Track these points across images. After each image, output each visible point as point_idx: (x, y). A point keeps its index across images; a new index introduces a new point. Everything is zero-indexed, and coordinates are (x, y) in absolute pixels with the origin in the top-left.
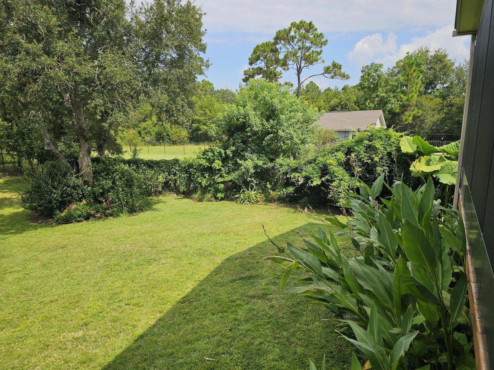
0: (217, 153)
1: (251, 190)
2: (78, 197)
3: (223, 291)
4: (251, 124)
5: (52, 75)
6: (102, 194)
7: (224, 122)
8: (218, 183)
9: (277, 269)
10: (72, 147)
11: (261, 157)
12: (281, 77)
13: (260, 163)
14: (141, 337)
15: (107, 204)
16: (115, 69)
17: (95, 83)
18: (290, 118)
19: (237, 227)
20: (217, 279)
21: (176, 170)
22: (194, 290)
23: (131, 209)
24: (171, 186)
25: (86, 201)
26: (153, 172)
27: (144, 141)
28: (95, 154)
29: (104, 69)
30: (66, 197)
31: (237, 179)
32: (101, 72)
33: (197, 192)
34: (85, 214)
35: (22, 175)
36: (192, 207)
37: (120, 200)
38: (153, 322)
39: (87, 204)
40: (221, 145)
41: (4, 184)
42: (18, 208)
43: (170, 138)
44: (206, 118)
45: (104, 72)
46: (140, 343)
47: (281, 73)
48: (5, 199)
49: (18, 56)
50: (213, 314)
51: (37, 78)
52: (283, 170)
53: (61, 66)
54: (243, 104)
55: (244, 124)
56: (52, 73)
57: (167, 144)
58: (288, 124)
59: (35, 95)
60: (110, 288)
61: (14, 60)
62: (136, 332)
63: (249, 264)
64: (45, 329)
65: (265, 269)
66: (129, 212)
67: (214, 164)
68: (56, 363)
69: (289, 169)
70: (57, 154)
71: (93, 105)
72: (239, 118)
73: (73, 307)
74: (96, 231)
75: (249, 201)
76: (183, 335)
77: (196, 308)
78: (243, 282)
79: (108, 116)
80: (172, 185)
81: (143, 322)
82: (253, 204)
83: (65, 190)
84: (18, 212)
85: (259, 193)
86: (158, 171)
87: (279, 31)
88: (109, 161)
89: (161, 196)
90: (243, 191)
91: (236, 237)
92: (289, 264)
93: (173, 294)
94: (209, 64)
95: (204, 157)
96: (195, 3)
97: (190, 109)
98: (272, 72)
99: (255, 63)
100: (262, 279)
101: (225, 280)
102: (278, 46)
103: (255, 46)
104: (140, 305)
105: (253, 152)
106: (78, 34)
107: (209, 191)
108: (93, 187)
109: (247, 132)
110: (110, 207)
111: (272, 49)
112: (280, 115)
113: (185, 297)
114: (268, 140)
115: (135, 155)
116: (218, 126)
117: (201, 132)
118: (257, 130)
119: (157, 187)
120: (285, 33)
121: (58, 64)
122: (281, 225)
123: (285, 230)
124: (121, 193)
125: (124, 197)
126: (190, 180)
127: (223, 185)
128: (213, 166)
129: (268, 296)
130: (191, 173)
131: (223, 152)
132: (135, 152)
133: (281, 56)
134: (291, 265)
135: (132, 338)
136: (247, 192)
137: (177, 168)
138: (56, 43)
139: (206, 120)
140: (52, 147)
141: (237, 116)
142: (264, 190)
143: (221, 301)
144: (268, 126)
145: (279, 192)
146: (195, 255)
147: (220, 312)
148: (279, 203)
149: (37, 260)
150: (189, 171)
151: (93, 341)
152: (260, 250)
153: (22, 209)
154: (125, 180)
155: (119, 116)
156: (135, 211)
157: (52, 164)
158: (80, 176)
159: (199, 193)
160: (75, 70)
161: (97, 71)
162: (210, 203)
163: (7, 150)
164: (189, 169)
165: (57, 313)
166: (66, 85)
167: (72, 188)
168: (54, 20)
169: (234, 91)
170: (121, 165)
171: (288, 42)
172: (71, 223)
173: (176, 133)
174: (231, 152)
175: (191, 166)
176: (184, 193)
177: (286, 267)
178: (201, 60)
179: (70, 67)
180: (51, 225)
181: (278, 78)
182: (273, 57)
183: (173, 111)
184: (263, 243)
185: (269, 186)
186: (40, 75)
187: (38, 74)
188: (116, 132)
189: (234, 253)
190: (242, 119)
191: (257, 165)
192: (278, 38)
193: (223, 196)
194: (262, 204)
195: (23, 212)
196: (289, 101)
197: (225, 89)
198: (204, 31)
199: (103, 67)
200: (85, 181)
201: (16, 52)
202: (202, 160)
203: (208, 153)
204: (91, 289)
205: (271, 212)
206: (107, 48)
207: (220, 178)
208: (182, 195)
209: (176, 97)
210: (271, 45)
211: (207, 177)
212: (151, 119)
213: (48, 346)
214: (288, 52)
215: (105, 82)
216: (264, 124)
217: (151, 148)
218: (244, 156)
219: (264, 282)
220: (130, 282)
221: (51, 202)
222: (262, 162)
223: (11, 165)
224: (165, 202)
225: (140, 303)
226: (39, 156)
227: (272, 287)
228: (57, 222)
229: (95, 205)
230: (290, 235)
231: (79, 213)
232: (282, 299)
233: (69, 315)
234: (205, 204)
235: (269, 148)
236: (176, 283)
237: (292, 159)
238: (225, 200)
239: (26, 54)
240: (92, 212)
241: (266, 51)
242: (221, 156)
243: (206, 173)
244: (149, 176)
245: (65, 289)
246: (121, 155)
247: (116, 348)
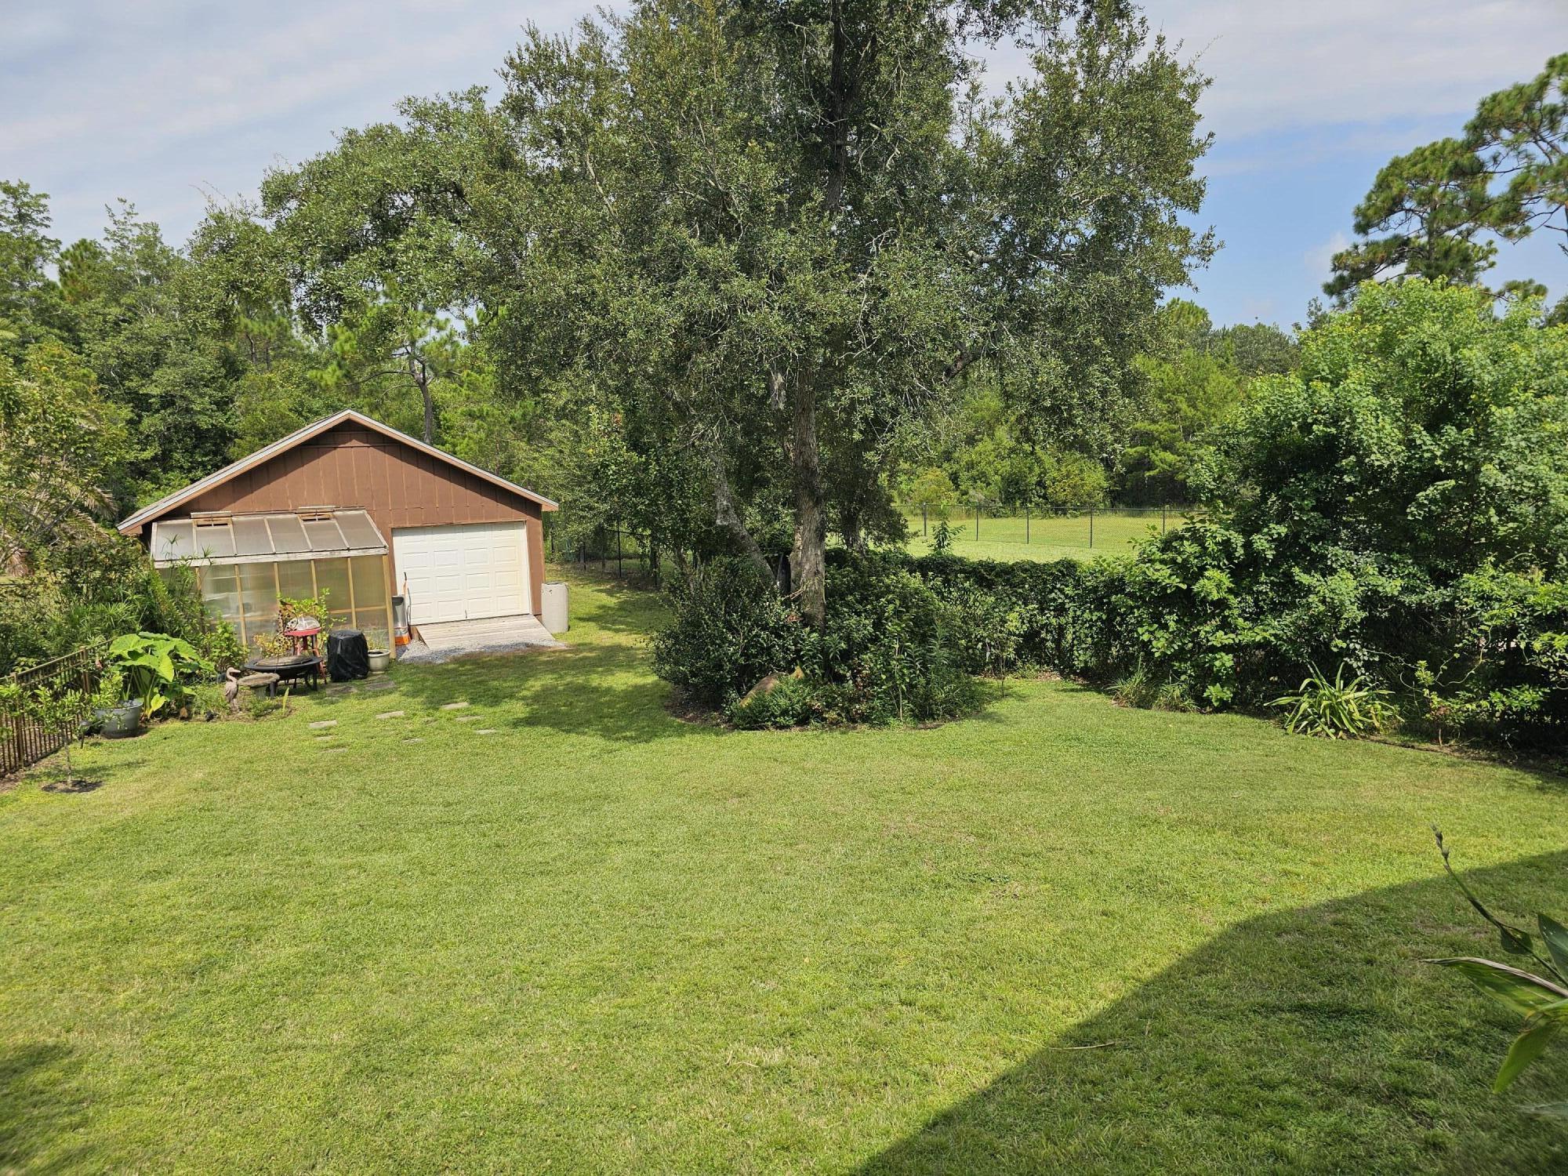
0: (1216, 544)
1: (1345, 685)
2: (784, 658)
3: (1229, 1039)
4: (1360, 441)
5: (754, 324)
6: (846, 656)
7: (1251, 439)
8: (1213, 649)
9: (1458, 1002)
10: (777, 518)
11: (1396, 563)
12: (1492, 265)
13: (1392, 586)
14: (946, 1118)
15: (857, 686)
16: (914, 293)
17: (856, 337)
18: (1538, 417)
19: (1285, 815)
20: (1205, 986)
21: (1067, 596)
22: (1118, 1008)
23: (921, 707)
24: (1046, 647)
25: (803, 670)
26: (993, 599)
27: (966, 504)
28: (833, 541)
29: (882, 297)
30: (755, 656)
31: (1290, 641)
32: (875, 307)
33: (1132, 674)
34: (798, 707)
35: (658, 589)
36: (1111, 722)
37: (891, 677)
38: (982, 1080)
39: (805, 681)
40: (1231, 517)
41: (618, 610)
42: (644, 675)
43: (1045, 494)
44: (1176, 427)
45: (883, 305)
46: (943, 1139)
47: (1494, 251)
48: (618, 648)
49: (681, 283)
50: (1190, 1112)
51: (717, 336)
52: (1492, 617)
53: (776, 298)
54: (1331, 373)
55: (1330, 442)
56: (752, 320)
57: (1037, 512)
58: (1527, 440)
59: (708, 382)
60: (859, 939)
61: (671, 294)
62: (931, 1097)
63: (1332, 960)
64: (692, 1017)
65: (1405, 991)
66: (915, 716)
67: (1202, 582)
68: (713, 1126)
69: (1524, 615)
70: (743, 537)
71: (844, 401)
72: (1312, 424)
73: (762, 973)
74: (823, 760)
75: (1333, 725)
76: (1081, 1154)
77: (1127, 1072)
78: (1308, 1023)
79: (881, 432)
80: (1049, 644)
81: (951, 1074)
82: (1352, 736)
83: (756, 636)
84: (644, 686)
85: (1381, 697)
86: (1008, 596)
87: (1494, 98)
88: (870, 560)
89: (1010, 677)
90: (1311, 685)
91: (1280, 852)
92: (1544, 1002)
93: (1048, 1004)
94: (1214, 245)
95: (1165, 556)
96: (1178, 53)
97: (1127, 401)
98: (1450, 249)
99: (1382, 225)
100: (1390, 1029)
101: (1236, 1001)
102: (1484, 154)
103: (1385, 165)
104: (943, 1014)
105: (1360, 544)
106: (823, 206)
107: (1178, 674)
108: (823, 634)
109: (1342, 472)
110: (864, 696)
111: (1456, 164)
112: (1493, 409)
113: (1088, 1024)
114: (1433, 501)
115: (940, 547)
116: (1227, 453)
117: (1152, 473)
118: (1386, 463)
119: (1002, 646)
120: (1519, 101)
121: (769, 295)
122: (1474, 832)
123: (1497, 855)
124: (896, 656)
125: (905, 671)
126: (1108, 632)
127: (1231, 656)
128: (1195, 588)
129: (1415, 1101)
130: (1115, 609)
131: (1238, 540)
132: (942, 537)
133: (1497, 188)
134: (1555, 1010)
135: (919, 1112)
136: (1326, 691)
137: (1069, 591)
138: (768, 239)
139: (1173, 431)
140: (733, 520)
141: (1305, 417)
142: (1402, 690)
143: (1221, 1074)
144: (1434, 448)
145: (1469, 701)
146: (1123, 888)
147: (1218, 1113)
148: (1468, 747)
149: (681, 819)
150: (1109, 603)
151: (811, 1091)
152: (1383, 915)
153: (652, 679)
154: (911, 620)
155: (910, 431)
156: (932, 716)
157: (730, 563)
158: (794, 601)
159: (1139, 677)
160: (809, 307)
161: (864, 303)
162: (1179, 715)
163: (630, 525)
164: (1108, 596)
165: (719, 980)
166: (784, 349)
167: (772, 633)
168: (770, 176)
169: (1287, 331)
170: (901, 574)
171: (1533, 131)
172: (762, 728)
173: (1068, 476)
174: (1269, 541)
175: (1116, 585)
176: (1085, 672)
177: (1531, 1013)
178: (1184, 236)
179: (796, 300)
180: (715, 729)
181: (1477, 269)
182: (1461, 195)
183: (1071, 407)
184: (1393, 890)
185: (1423, 674)
186: (724, 329)
187: (721, 324)
188: (893, 475)
189: (1271, 908)
190: (1326, 425)
191: (1376, 592)
192: (1484, 125)
193: (1227, 695)
194: (1390, 740)
195: (655, 685)
196: (1535, 352)
197: (1252, 325)
198: (1203, 137)
199: (879, 289)
200: (804, 615)
201: (676, 272)
202: (1158, 566)
203: (1182, 545)
204: (808, 929)
205: (1430, 776)
206: (895, 236)
207: (1221, 633)
208: (1080, 681)
209: (1089, 363)
210: (1454, 151)
211: (1172, 625)
212: (992, 436)
213: (696, 1069)
214: (1528, 167)
215: (883, 333)
216: (1419, 442)
217: (986, 523)
218: (1324, 557)
219: (1399, 1042)
220: (916, 933)
221: (719, 666)
222: (1399, 582)
223: (636, 562)
224: (1021, 698)
225: (942, 1007)
226: (700, 541)
227: (1434, 1068)
228: (730, 720)
229: (826, 684)
230: (1519, 880)
231: (783, 702)
232: (1479, 1126)
233: (752, 993)
234: (1155, 716)
235: (1434, 532)
236: (1056, 969)
237: (1538, 575)
238: (1236, 713)
239: (699, 274)
240: (817, 705)
241: (1432, 176)
242: (1230, 556)
243: (1170, 613)
244: (979, 612)
245: (742, 914)
246: (900, 544)
247: (873, 1133)
